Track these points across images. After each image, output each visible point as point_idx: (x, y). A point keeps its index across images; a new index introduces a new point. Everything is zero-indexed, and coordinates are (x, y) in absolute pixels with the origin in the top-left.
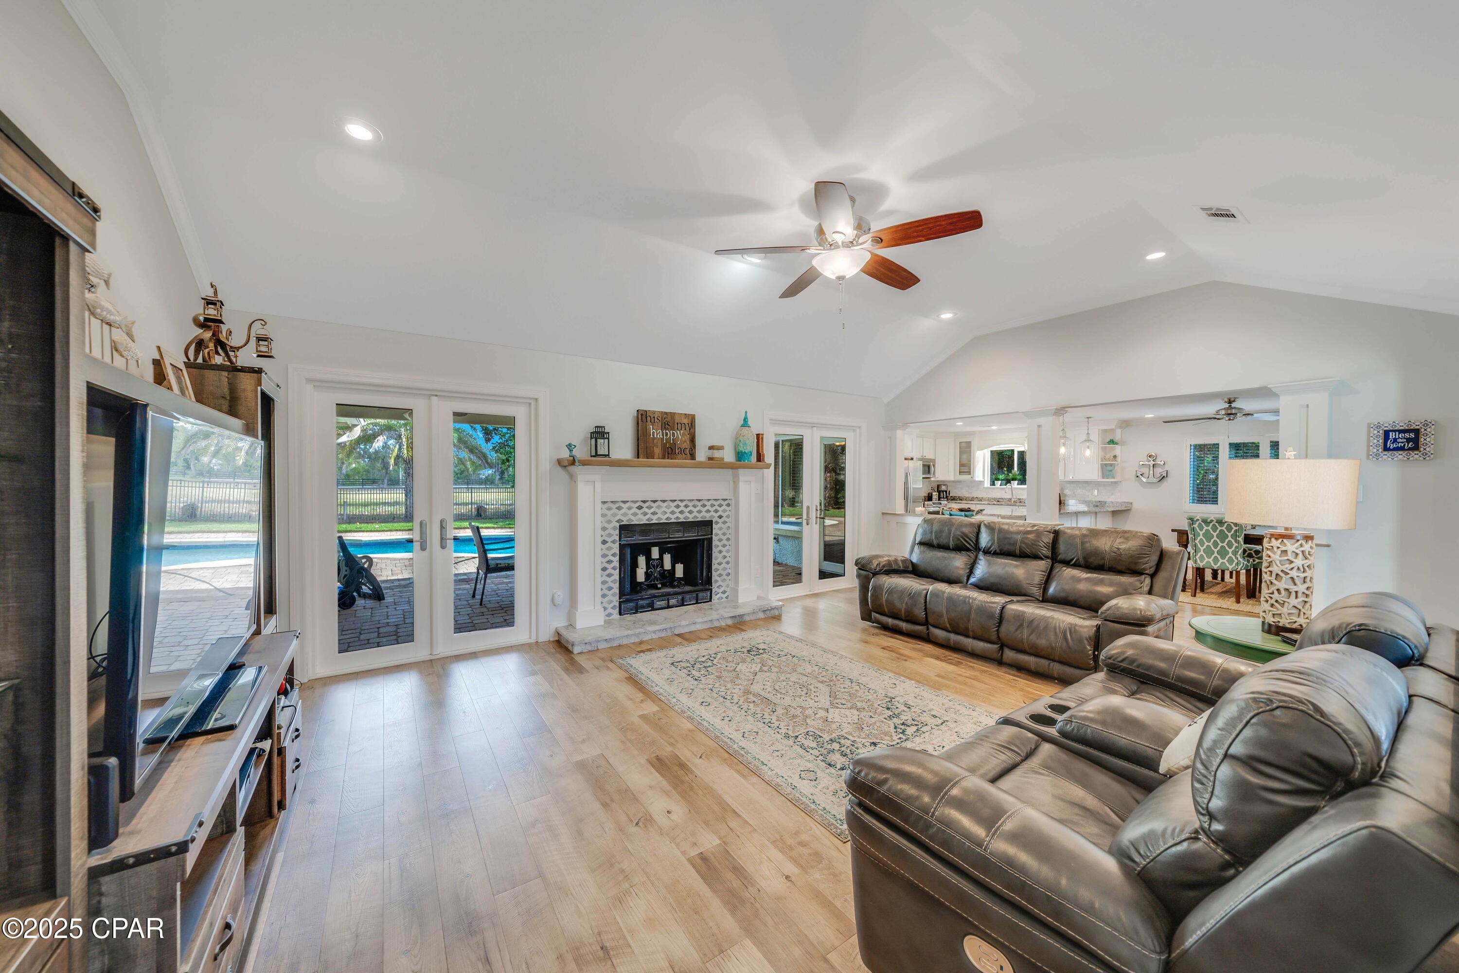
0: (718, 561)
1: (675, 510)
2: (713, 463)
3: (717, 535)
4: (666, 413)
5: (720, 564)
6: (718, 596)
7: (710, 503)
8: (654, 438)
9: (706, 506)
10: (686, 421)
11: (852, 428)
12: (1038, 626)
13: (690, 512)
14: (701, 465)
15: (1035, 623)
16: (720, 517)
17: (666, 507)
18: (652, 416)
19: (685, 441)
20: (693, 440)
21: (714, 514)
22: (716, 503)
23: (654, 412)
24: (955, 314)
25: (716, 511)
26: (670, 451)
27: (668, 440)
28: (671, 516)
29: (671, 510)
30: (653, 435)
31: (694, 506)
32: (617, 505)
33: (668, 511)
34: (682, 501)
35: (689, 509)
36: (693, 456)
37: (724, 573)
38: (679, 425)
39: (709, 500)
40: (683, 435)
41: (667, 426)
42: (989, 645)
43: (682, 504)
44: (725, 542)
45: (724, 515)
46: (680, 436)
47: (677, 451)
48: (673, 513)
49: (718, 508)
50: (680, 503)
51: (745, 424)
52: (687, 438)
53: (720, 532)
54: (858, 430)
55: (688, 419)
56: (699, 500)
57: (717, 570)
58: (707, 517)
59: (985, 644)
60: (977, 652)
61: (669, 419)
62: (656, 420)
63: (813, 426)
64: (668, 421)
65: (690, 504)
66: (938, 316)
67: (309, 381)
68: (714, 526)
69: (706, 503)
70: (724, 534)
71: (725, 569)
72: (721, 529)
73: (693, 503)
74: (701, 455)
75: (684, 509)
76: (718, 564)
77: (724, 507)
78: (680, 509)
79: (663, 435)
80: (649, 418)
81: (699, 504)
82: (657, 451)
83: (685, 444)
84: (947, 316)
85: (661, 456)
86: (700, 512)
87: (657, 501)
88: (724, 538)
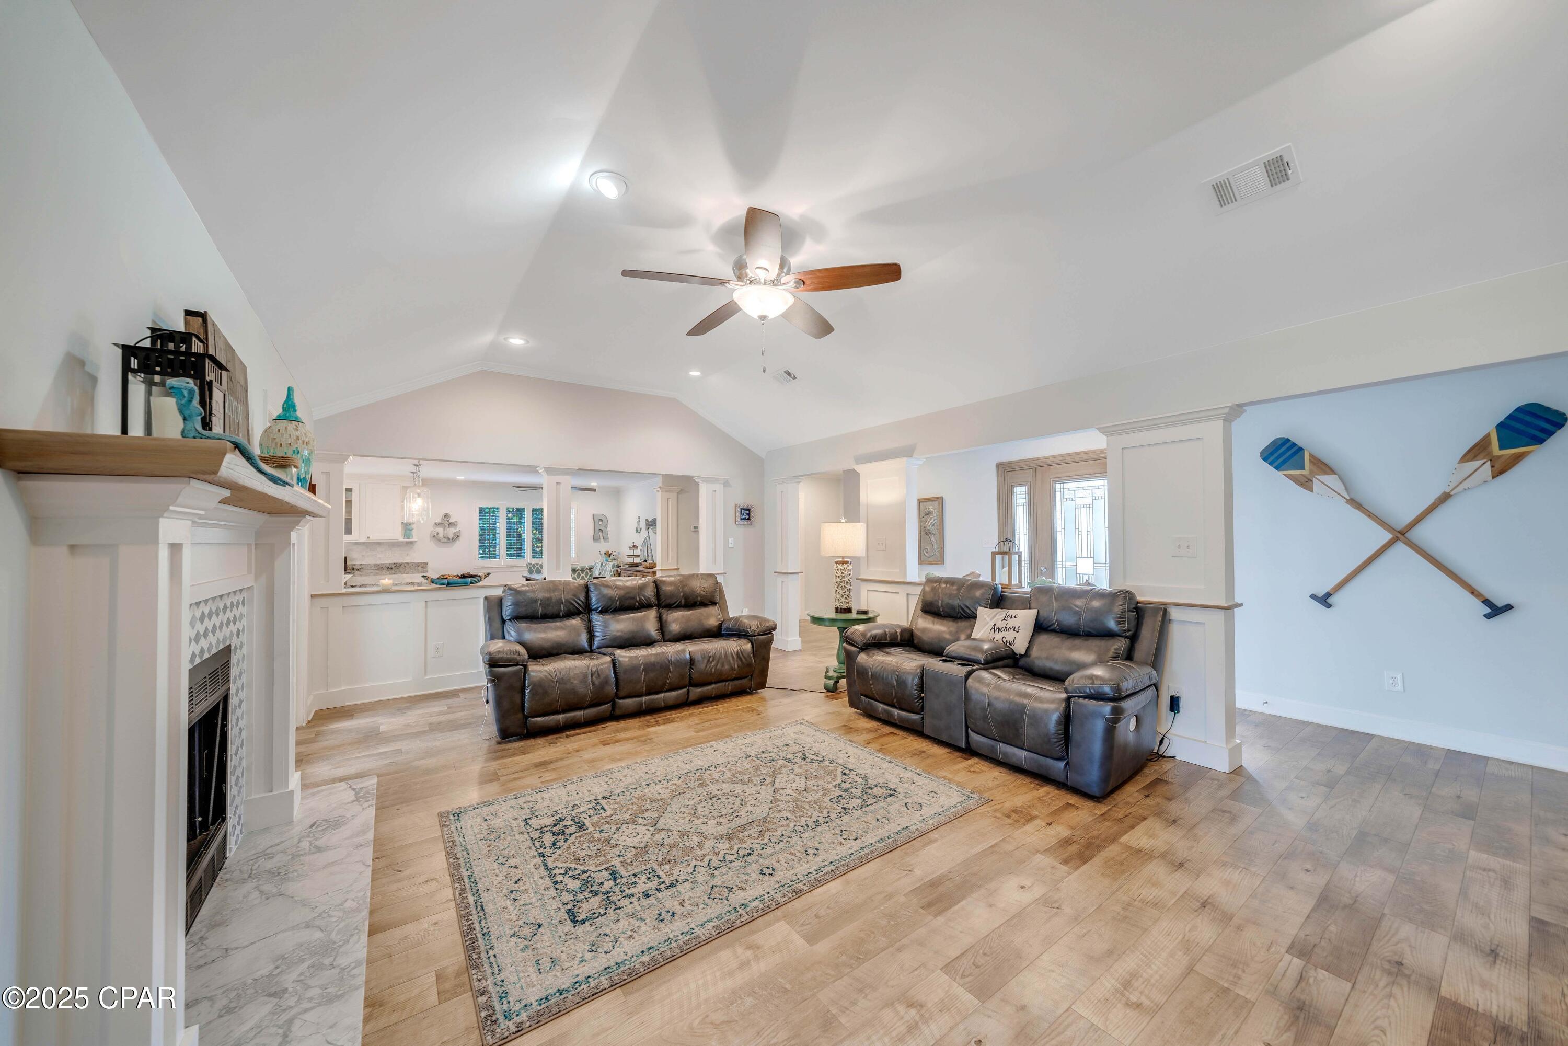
3: (235, 679)
10: (242, 380)
12: (720, 656)
15: (717, 656)
16: (238, 634)
21: (233, 627)
22: (236, 599)
25: (235, 620)
38: (239, 387)
40: (243, 418)
42: (680, 691)
44: (240, 694)
45: (240, 627)
49: (236, 612)
51: (288, 414)
52: (245, 427)
53: (237, 672)
55: (243, 376)
59: (676, 692)
60: (671, 703)
61: (231, 365)
68: (232, 658)
70: (240, 675)
72: (238, 663)
77: (240, 608)
88: (240, 684)
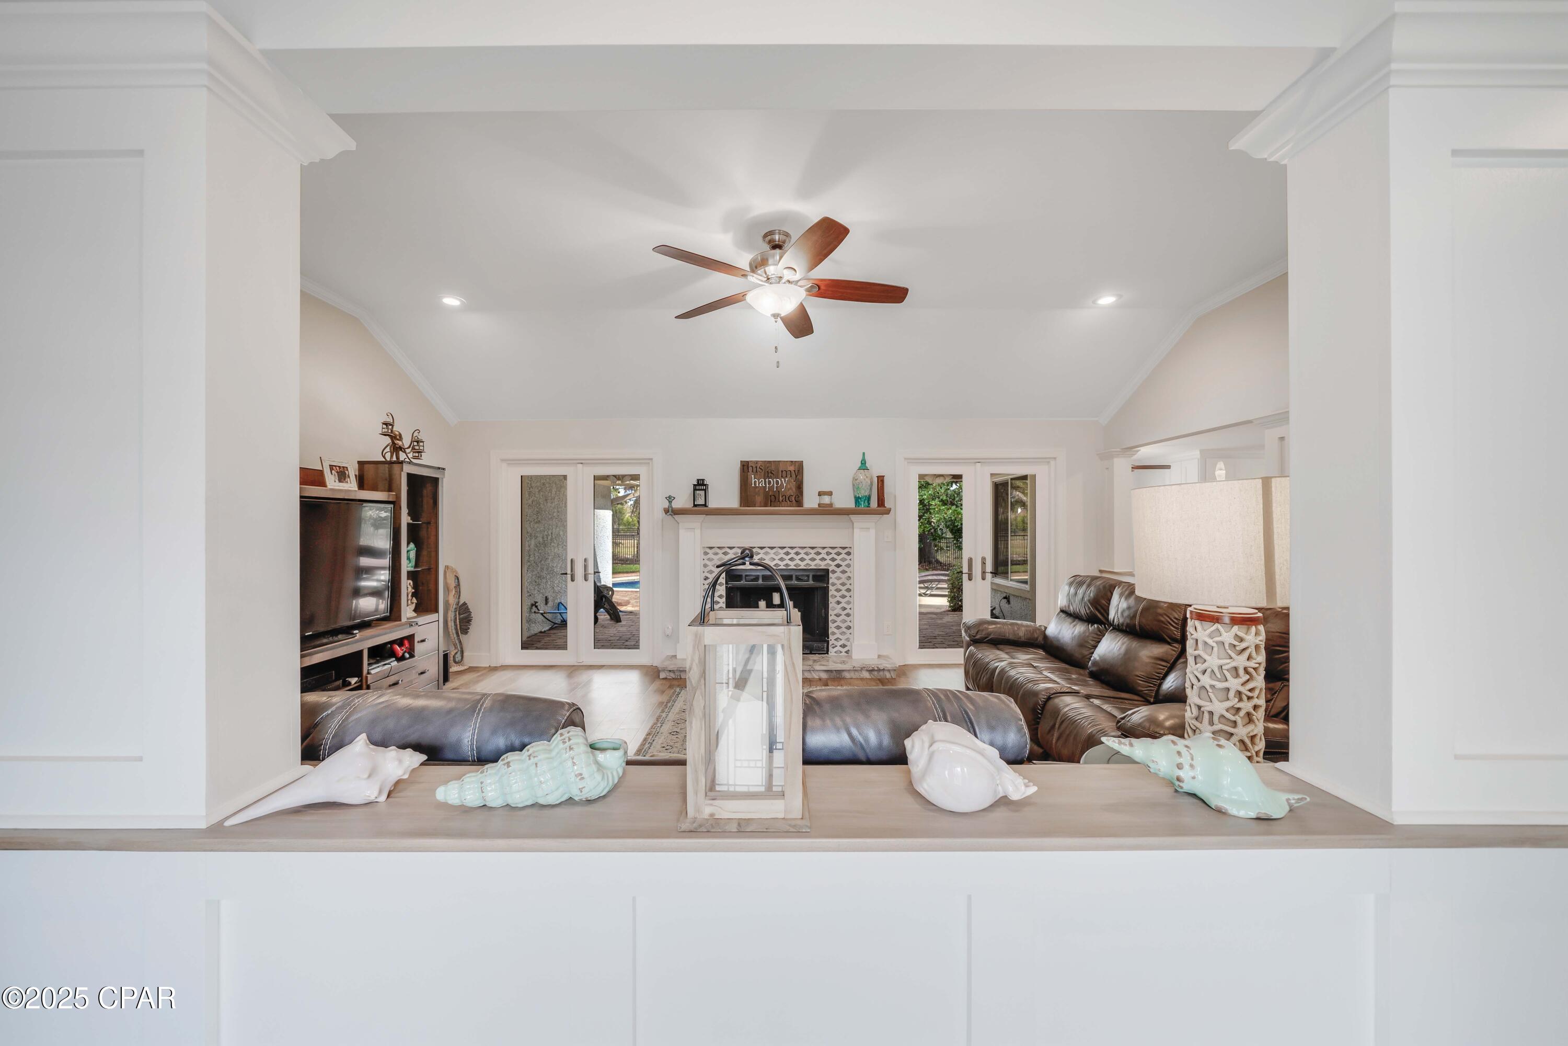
0: (835, 612)
1: (785, 556)
2: (826, 511)
3: (834, 584)
4: (769, 462)
5: (838, 615)
6: (836, 649)
7: (825, 550)
8: (756, 487)
9: (820, 554)
10: (792, 468)
11: (1046, 460)
13: (802, 560)
14: (812, 512)
16: (838, 566)
17: (774, 553)
18: (754, 466)
19: (791, 488)
20: (800, 487)
21: (831, 562)
22: (833, 551)
23: (757, 462)
24: (1120, 296)
25: (833, 560)
26: (772, 499)
27: (771, 488)
28: (780, 563)
29: (779, 557)
30: (755, 484)
31: (807, 554)
32: (723, 551)
33: (777, 558)
34: (792, 548)
35: (800, 557)
36: (799, 502)
37: (843, 625)
38: (784, 472)
39: (824, 548)
40: (788, 483)
41: (770, 475)
43: (793, 551)
44: (843, 592)
45: (843, 564)
46: (784, 484)
47: (781, 499)
48: (782, 559)
49: (836, 557)
50: (790, 550)
51: (863, 466)
52: (793, 485)
53: (838, 582)
54: (1052, 463)
55: (795, 466)
56: (813, 548)
57: (835, 622)
58: (823, 565)
61: (773, 468)
62: (758, 469)
63: (978, 461)
64: (769, 469)
65: (802, 551)
66: (1094, 302)
67: (503, 460)
68: (831, 575)
69: (821, 551)
70: (843, 584)
71: (844, 621)
72: (839, 578)
73: (805, 550)
74: (810, 500)
75: (795, 556)
76: (836, 615)
77: (843, 556)
78: (789, 557)
79: (765, 484)
80: (750, 469)
81: (813, 551)
82: (759, 499)
83: (790, 491)
84: (1107, 300)
85: (763, 504)
86: (813, 560)
87: (764, 547)
88: (843, 588)
